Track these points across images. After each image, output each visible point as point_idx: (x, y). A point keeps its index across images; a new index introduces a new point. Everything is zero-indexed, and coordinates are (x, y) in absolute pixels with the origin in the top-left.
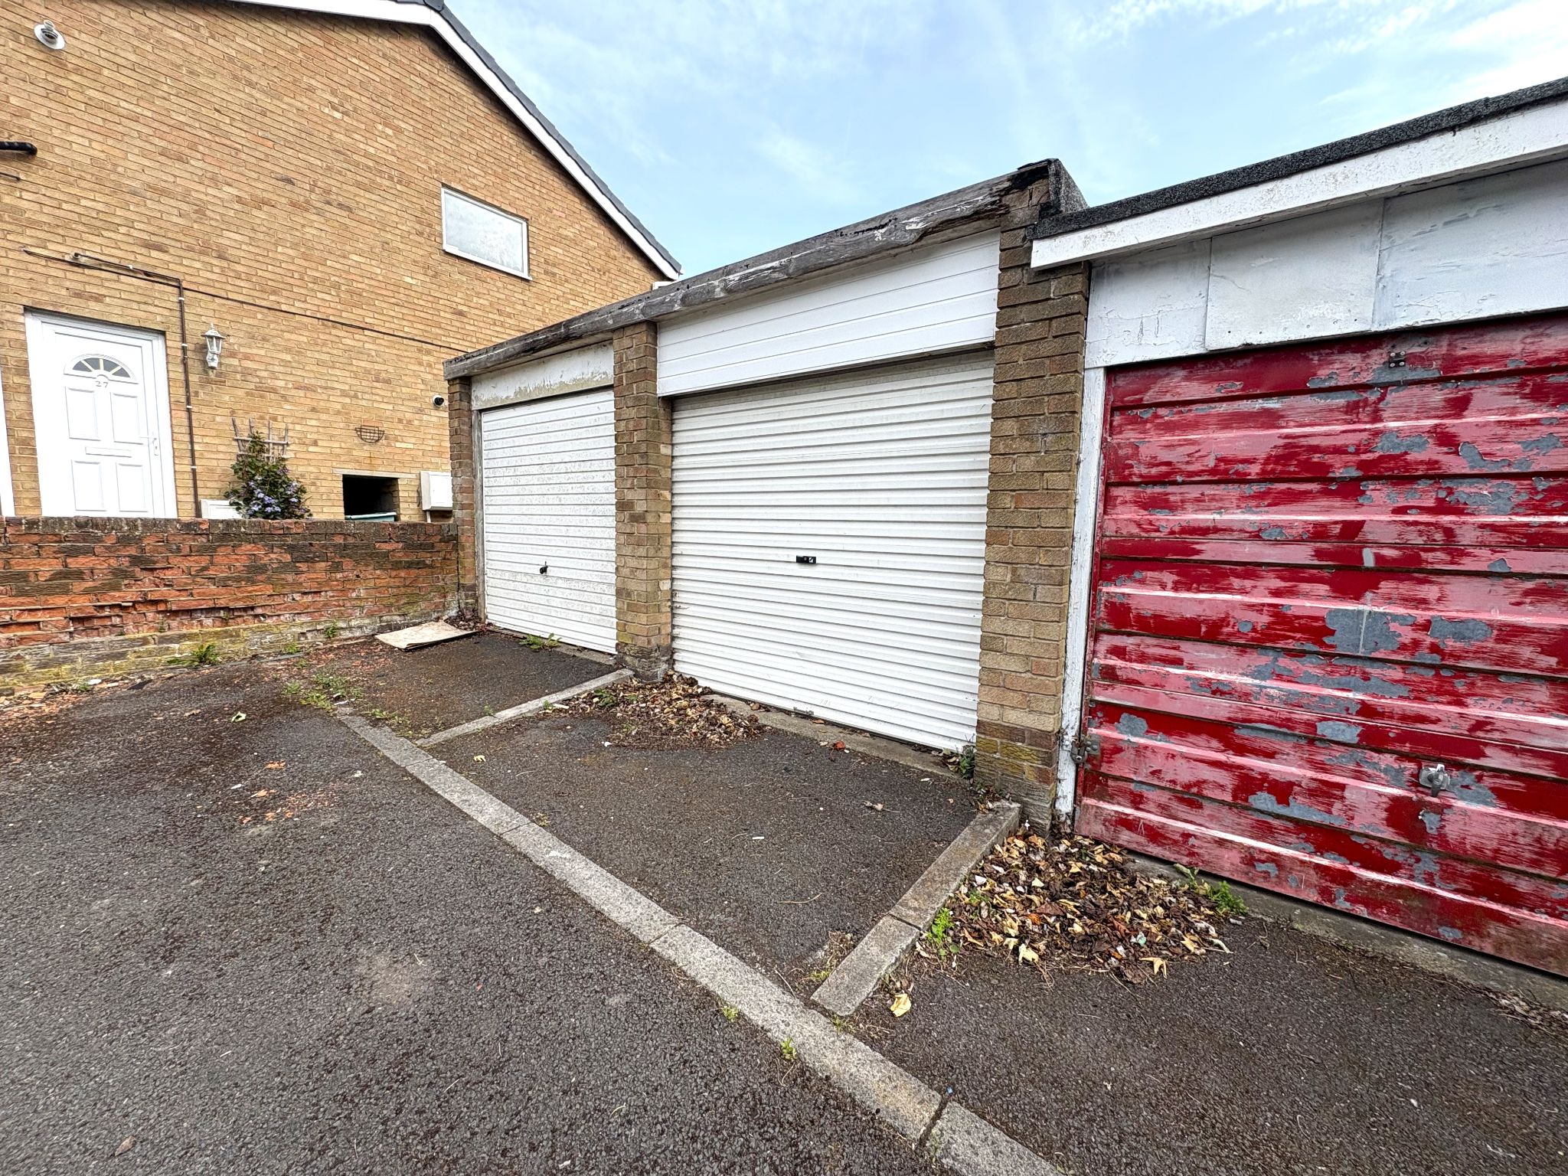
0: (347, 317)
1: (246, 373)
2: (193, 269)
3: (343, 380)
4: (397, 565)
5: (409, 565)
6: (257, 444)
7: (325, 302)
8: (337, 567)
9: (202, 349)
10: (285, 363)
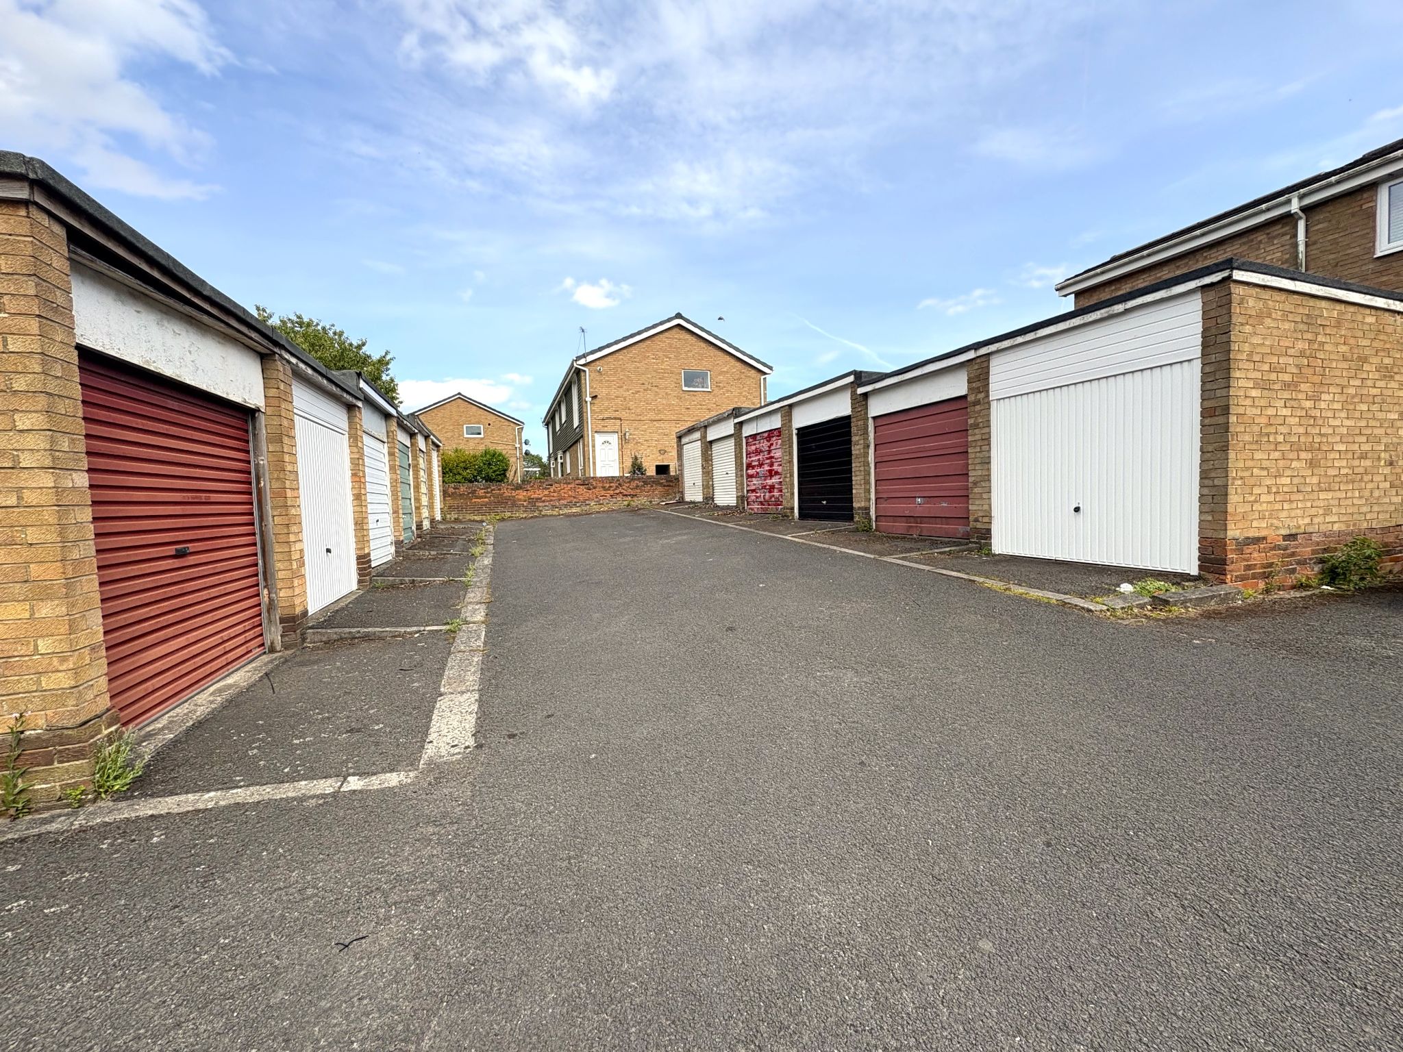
0: (657, 418)
1: (634, 439)
2: (623, 414)
3: (656, 437)
4: (665, 486)
5: (668, 486)
6: (636, 458)
7: (652, 415)
8: (652, 486)
9: (625, 434)
10: (642, 435)
